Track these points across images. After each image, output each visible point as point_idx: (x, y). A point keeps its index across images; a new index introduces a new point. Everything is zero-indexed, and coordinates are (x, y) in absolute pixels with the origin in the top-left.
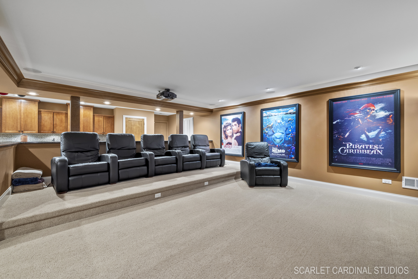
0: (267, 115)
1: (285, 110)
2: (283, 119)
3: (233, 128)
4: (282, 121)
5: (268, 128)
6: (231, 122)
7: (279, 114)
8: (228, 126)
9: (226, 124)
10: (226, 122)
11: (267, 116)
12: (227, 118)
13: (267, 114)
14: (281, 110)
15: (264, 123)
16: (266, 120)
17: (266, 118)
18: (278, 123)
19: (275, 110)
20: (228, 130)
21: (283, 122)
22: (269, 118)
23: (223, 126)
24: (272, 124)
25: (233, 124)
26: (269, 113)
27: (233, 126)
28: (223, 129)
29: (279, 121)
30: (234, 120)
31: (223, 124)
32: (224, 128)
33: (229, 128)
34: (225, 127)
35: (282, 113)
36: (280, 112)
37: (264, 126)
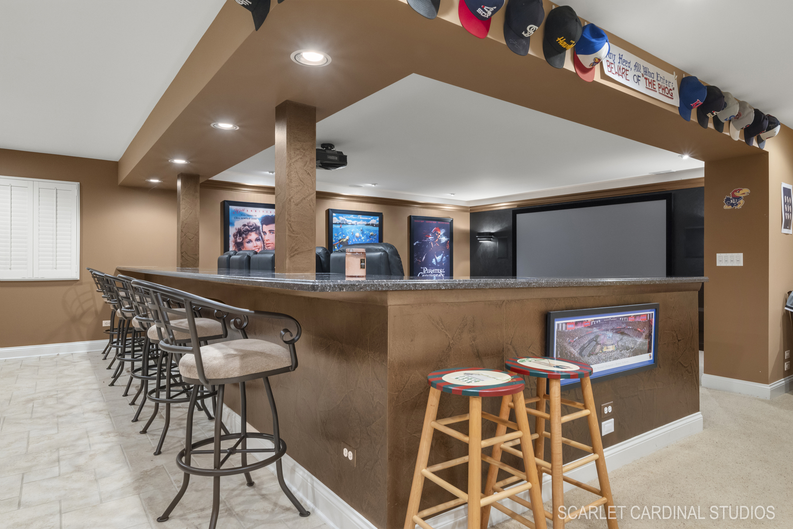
0: (340, 221)
1: (366, 218)
2: (362, 232)
3: (266, 237)
4: (361, 236)
5: (340, 243)
6: (259, 224)
7: (358, 223)
8: (251, 231)
9: (244, 225)
10: (246, 221)
11: (340, 224)
12: (245, 212)
13: (339, 219)
14: (360, 217)
15: (335, 234)
16: (337, 229)
17: (338, 226)
18: (357, 237)
19: (352, 216)
20: (250, 241)
21: (363, 236)
22: (343, 227)
23: (232, 231)
24: (347, 238)
25: (266, 228)
26: (342, 218)
27: (265, 233)
28: (232, 239)
29: (357, 235)
30: (267, 220)
31: (233, 225)
32: (235, 236)
33: (253, 236)
34: (240, 233)
35: (361, 222)
36: (359, 220)
37: (334, 241)
